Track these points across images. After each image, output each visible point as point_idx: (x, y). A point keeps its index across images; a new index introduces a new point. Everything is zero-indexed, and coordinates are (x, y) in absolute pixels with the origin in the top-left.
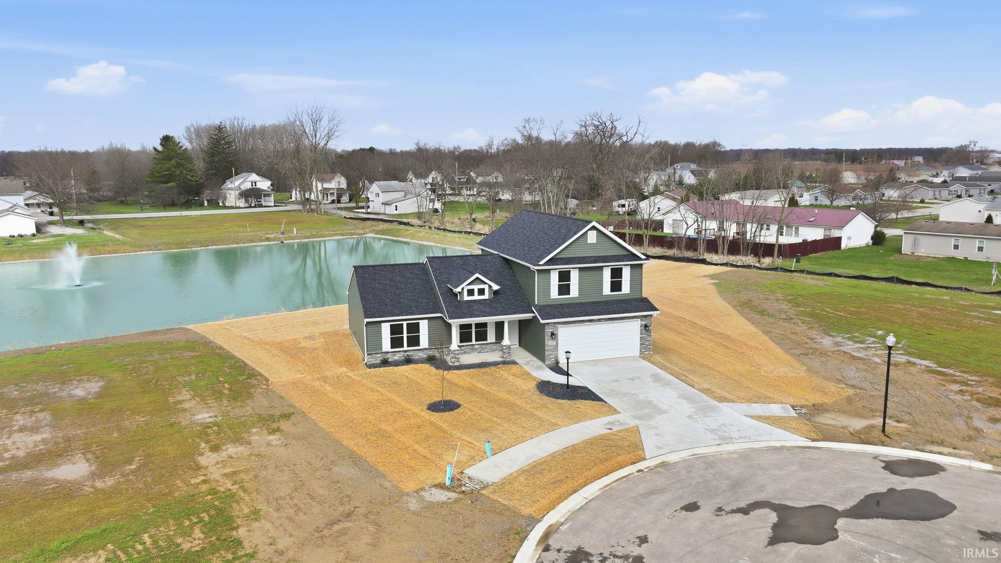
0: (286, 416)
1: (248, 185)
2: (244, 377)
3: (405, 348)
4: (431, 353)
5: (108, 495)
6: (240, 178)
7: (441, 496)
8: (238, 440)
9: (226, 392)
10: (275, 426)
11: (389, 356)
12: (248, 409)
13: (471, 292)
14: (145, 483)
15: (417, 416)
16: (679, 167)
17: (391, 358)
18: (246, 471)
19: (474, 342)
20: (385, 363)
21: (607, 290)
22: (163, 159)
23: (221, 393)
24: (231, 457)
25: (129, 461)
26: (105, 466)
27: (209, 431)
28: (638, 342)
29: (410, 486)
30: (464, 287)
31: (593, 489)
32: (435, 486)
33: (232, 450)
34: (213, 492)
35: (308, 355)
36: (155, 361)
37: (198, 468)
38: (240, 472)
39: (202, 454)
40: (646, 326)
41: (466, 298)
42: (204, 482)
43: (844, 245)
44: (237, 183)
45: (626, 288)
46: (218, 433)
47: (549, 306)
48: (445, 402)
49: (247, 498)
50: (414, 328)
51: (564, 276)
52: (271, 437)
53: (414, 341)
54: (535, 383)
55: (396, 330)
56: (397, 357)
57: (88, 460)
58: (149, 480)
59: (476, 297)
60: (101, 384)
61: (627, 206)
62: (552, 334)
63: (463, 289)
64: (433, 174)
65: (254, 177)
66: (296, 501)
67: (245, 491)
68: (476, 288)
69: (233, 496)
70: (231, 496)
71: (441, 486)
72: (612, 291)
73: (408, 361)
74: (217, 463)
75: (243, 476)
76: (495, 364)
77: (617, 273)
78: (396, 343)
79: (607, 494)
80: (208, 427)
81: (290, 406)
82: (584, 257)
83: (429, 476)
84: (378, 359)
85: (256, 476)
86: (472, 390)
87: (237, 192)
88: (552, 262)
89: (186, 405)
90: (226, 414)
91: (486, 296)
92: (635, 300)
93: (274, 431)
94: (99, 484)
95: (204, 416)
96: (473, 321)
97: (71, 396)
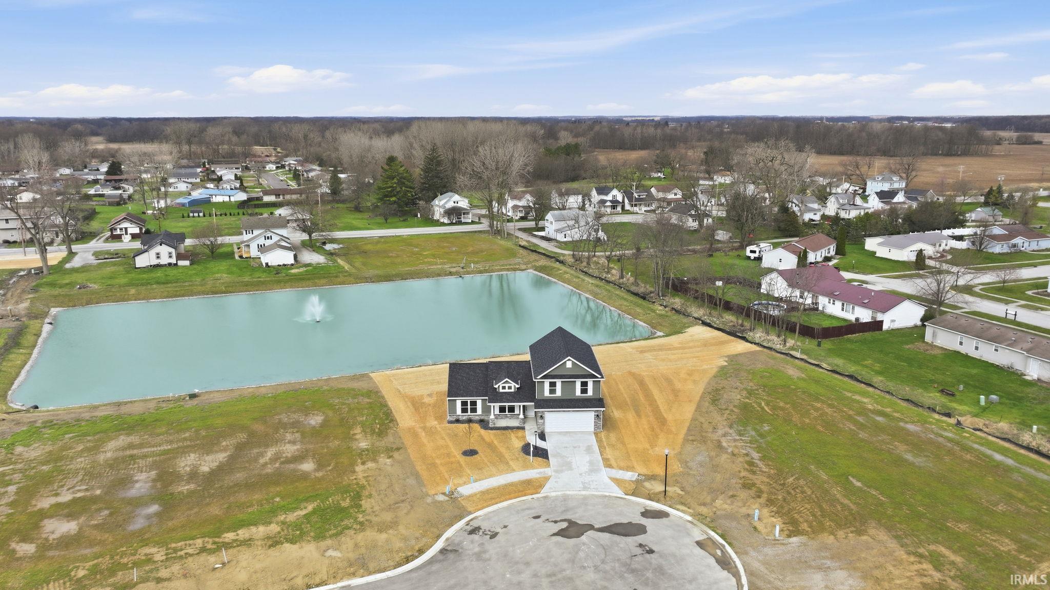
0: (398, 449)
1: (450, 205)
2: (388, 421)
3: (469, 413)
4: (482, 417)
5: (319, 480)
6: (445, 198)
7: (441, 498)
8: (374, 460)
9: (377, 430)
10: (391, 454)
11: (460, 417)
12: (382, 444)
13: (504, 388)
14: (334, 477)
15: (455, 456)
16: (880, 179)
17: (461, 418)
18: (372, 476)
19: (507, 413)
20: (458, 421)
21: (578, 392)
22: (387, 178)
23: (374, 430)
24: (368, 469)
25: (329, 465)
26: (320, 466)
27: (364, 453)
28: (593, 424)
29: (432, 492)
30: (501, 384)
31: (505, 504)
32: (442, 493)
33: (370, 465)
34: (357, 484)
35: (424, 409)
36: (349, 404)
37: (354, 472)
38: (370, 476)
39: (357, 466)
40: (598, 416)
41: (501, 390)
42: (355, 479)
43: (885, 327)
44: (442, 202)
45: (590, 392)
46: (367, 455)
47: (543, 400)
48: (471, 450)
49: (369, 489)
50: (474, 403)
51: (553, 385)
52: (388, 460)
53: (474, 410)
54: (523, 443)
55: (464, 404)
56: (464, 418)
57: (314, 462)
58: (335, 475)
59: (507, 390)
60: (322, 418)
61: (757, 252)
62: (541, 416)
63: (499, 386)
64: (615, 192)
65: (456, 197)
66: (386, 492)
67: (369, 485)
68: (507, 385)
69: (364, 486)
70: (363, 487)
71: (444, 494)
72: (581, 393)
73: (470, 421)
74: (362, 471)
75: (370, 478)
76: (512, 428)
77: (584, 384)
78: (464, 410)
79: (508, 508)
80: (364, 451)
81: (403, 443)
82: (564, 375)
83: (440, 489)
84: (453, 419)
85: (375, 479)
86: (490, 446)
87: (442, 210)
88: (544, 377)
89: (357, 437)
90: (373, 445)
91: (512, 390)
92: (595, 399)
93: (390, 457)
94: (317, 475)
95: (363, 445)
96: (507, 404)
97: (309, 424)
